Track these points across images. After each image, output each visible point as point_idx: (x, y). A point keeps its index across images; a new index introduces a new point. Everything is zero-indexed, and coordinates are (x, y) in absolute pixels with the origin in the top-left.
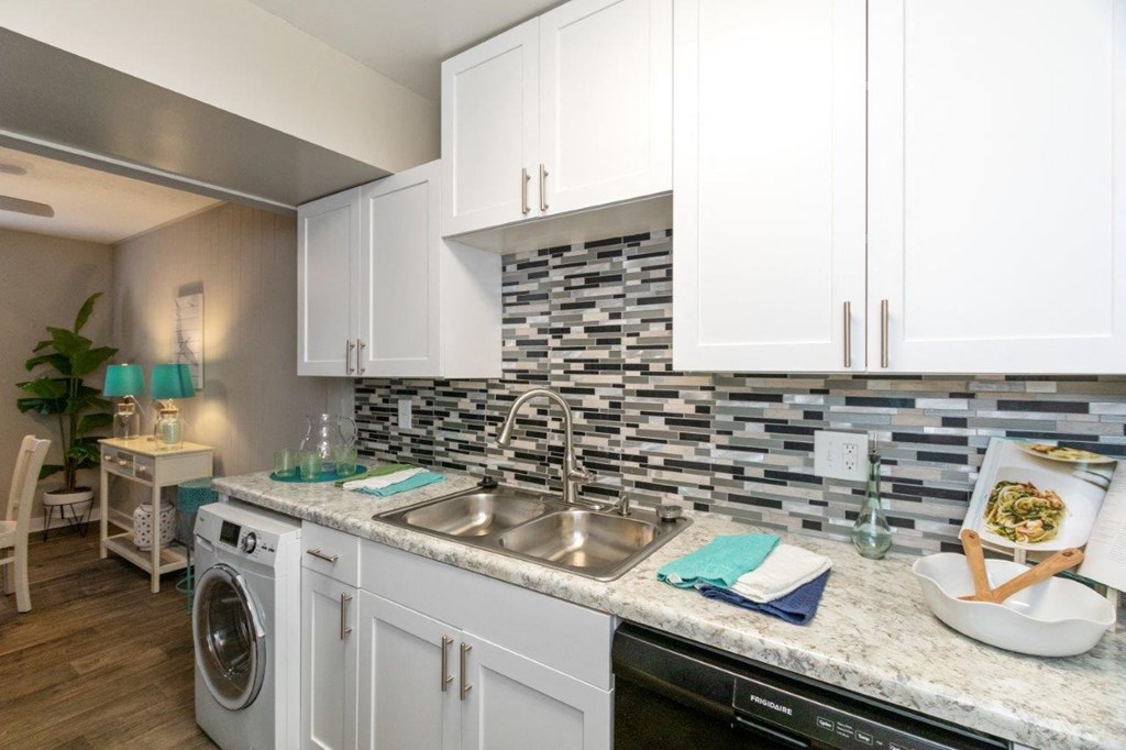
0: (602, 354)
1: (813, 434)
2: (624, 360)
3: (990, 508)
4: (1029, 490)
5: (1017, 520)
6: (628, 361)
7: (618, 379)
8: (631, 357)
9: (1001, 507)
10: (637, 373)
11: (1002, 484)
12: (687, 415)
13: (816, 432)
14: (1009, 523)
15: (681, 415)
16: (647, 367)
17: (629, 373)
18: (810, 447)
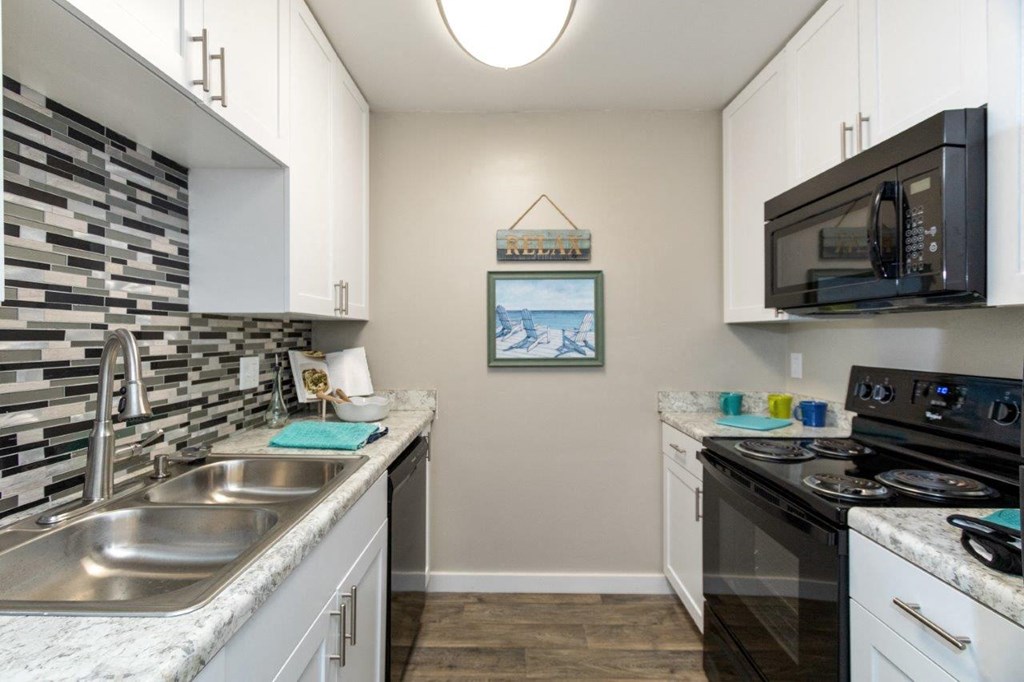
0: (77, 281)
1: (239, 360)
2: (108, 292)
3: (305, 384)
4: (314, 371)
5: (316, 385)
6: (113, 295)
7: (98, 317)
8: (118, 289)
9: (309, 381)
10: (123, 311)
11: (304, 372)
12: (171, 356)
13: (241, 359)
14: (314, 388)
15: (165, 357)
16: (134, 303)
17: (114, 310)
18: (237, 371)
